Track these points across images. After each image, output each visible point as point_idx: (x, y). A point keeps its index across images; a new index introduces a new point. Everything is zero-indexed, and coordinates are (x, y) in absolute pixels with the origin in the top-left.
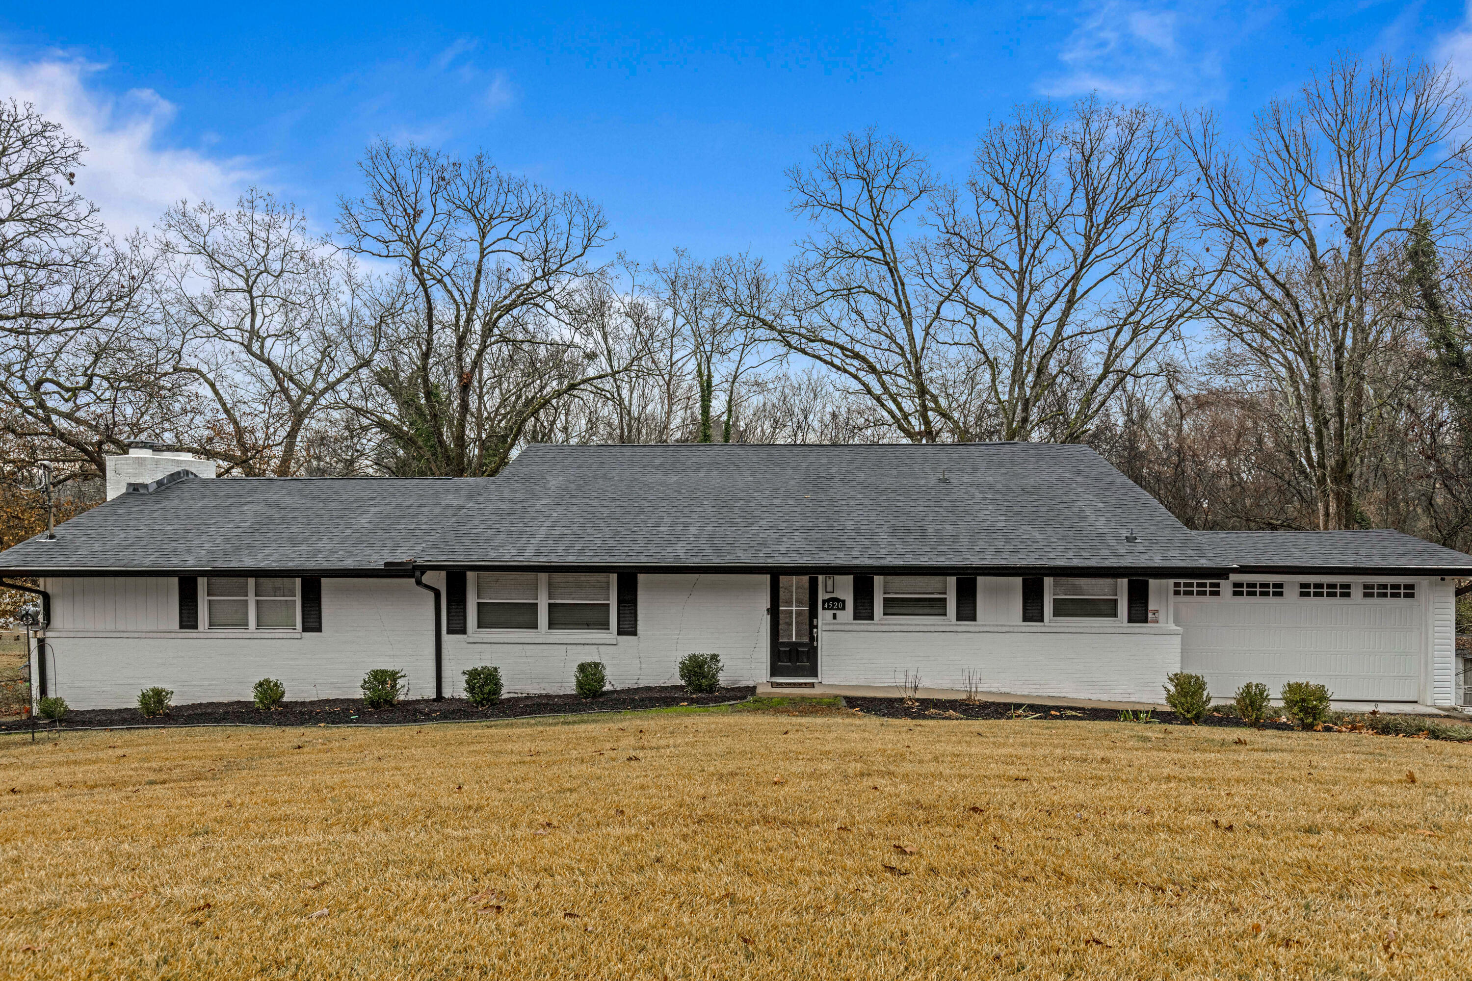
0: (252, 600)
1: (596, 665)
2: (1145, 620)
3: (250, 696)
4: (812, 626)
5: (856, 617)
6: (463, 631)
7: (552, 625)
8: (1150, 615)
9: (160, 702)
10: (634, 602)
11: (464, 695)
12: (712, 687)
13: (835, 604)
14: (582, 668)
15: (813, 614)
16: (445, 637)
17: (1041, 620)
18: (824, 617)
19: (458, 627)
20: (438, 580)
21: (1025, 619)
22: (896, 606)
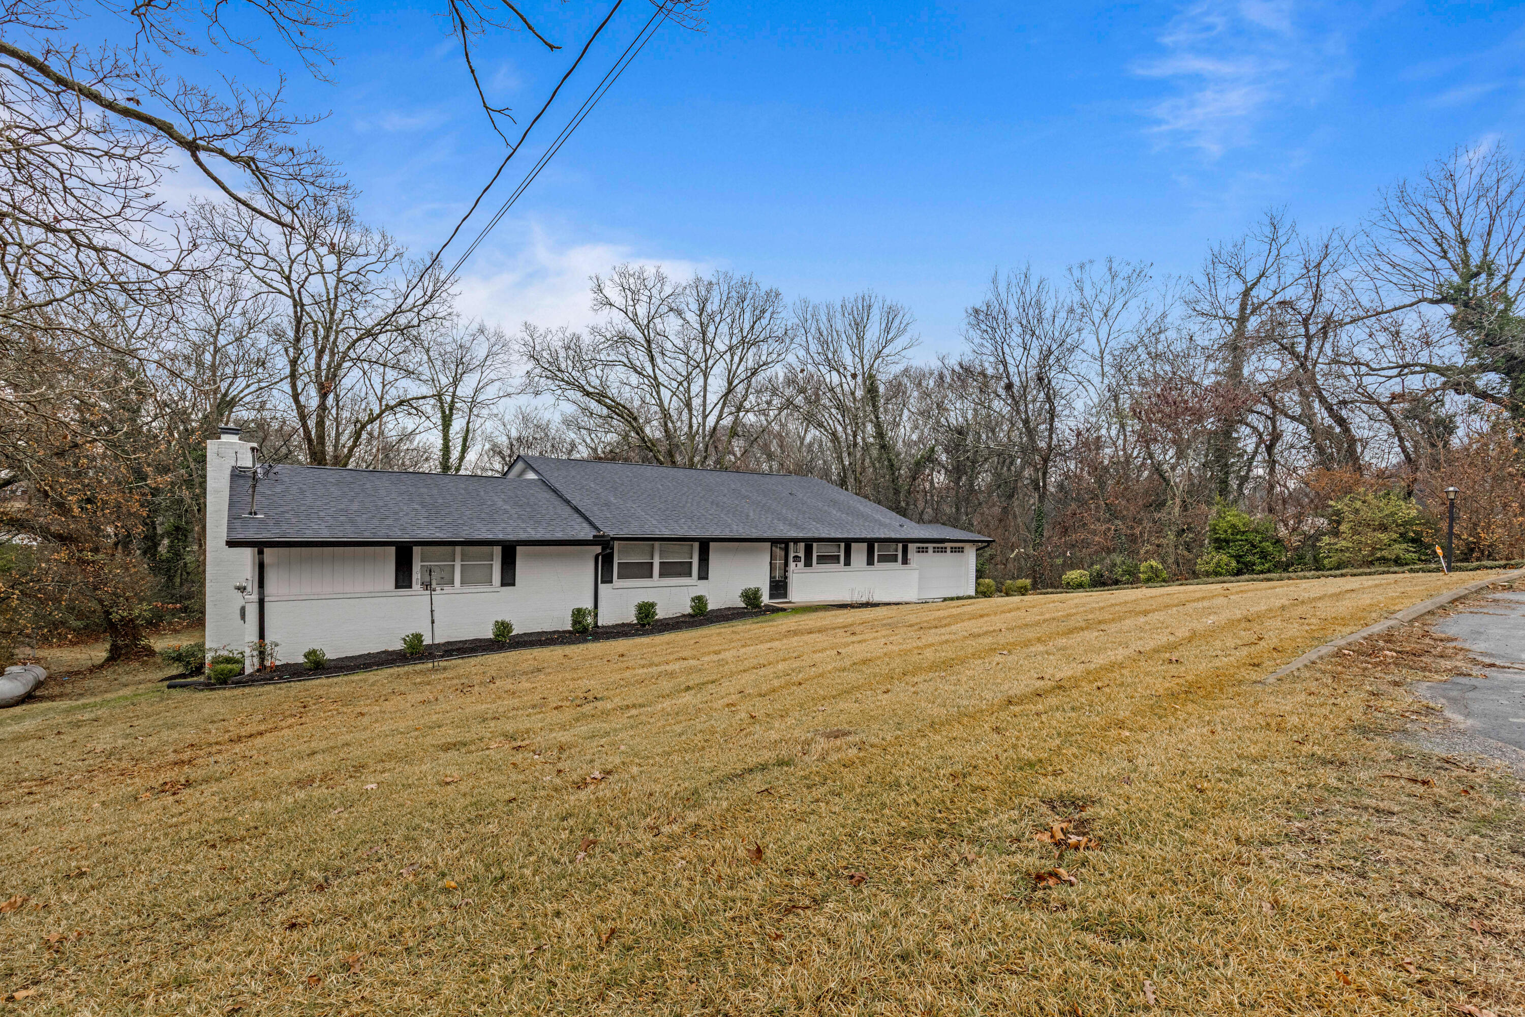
0: (458, 564)
3: (489, 633)
4: (786, 571)
5: (806, 566)
6: (611, 582)
7: (661, 575)
10: (707, 560)
12: (758, 606)
13: (797, 559)
14: (693, 600)
15: (786, 564)
16: (601, 587)
18: (792, 565)
19: (608, 580)
22: (822, 559)
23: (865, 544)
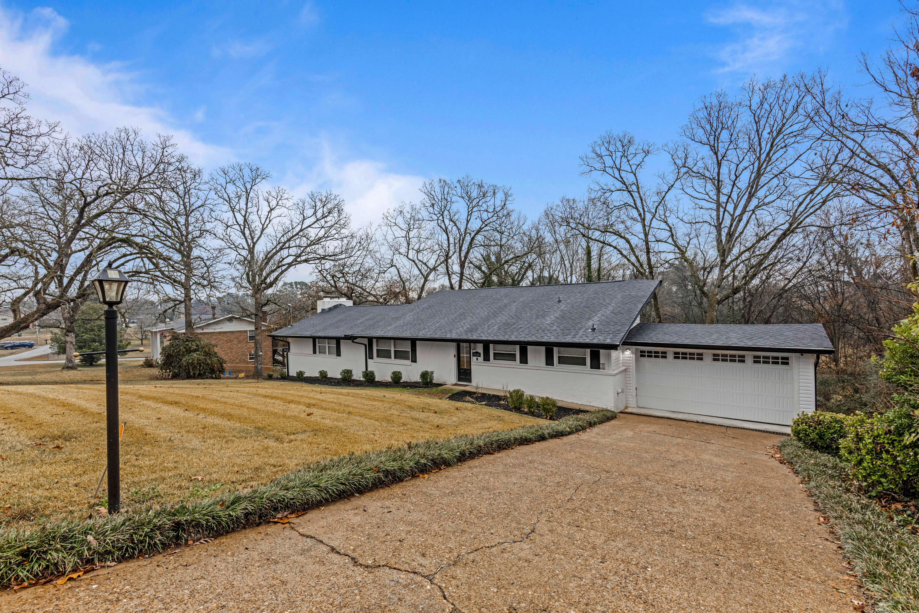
0: (327, 345)
1: (399, 372)
2: (599, 368)
3: (317, 375)
4: (470, 363)
5: (484, 360)
7: (395, 358)
8: (601, 366)
9: (302, 375)
10: (415, 351)
11: (362, 379)
12: (429, 383)
13: (477, 354)
14: (394, 373)
15: (470, 358)
16: (369, 360)
17: (553, 365)
18: (474, 359)
19: (371, 358)
20: (366, 341)
21: (547, 364)
22: (498, 356)
23: (543, 348)
